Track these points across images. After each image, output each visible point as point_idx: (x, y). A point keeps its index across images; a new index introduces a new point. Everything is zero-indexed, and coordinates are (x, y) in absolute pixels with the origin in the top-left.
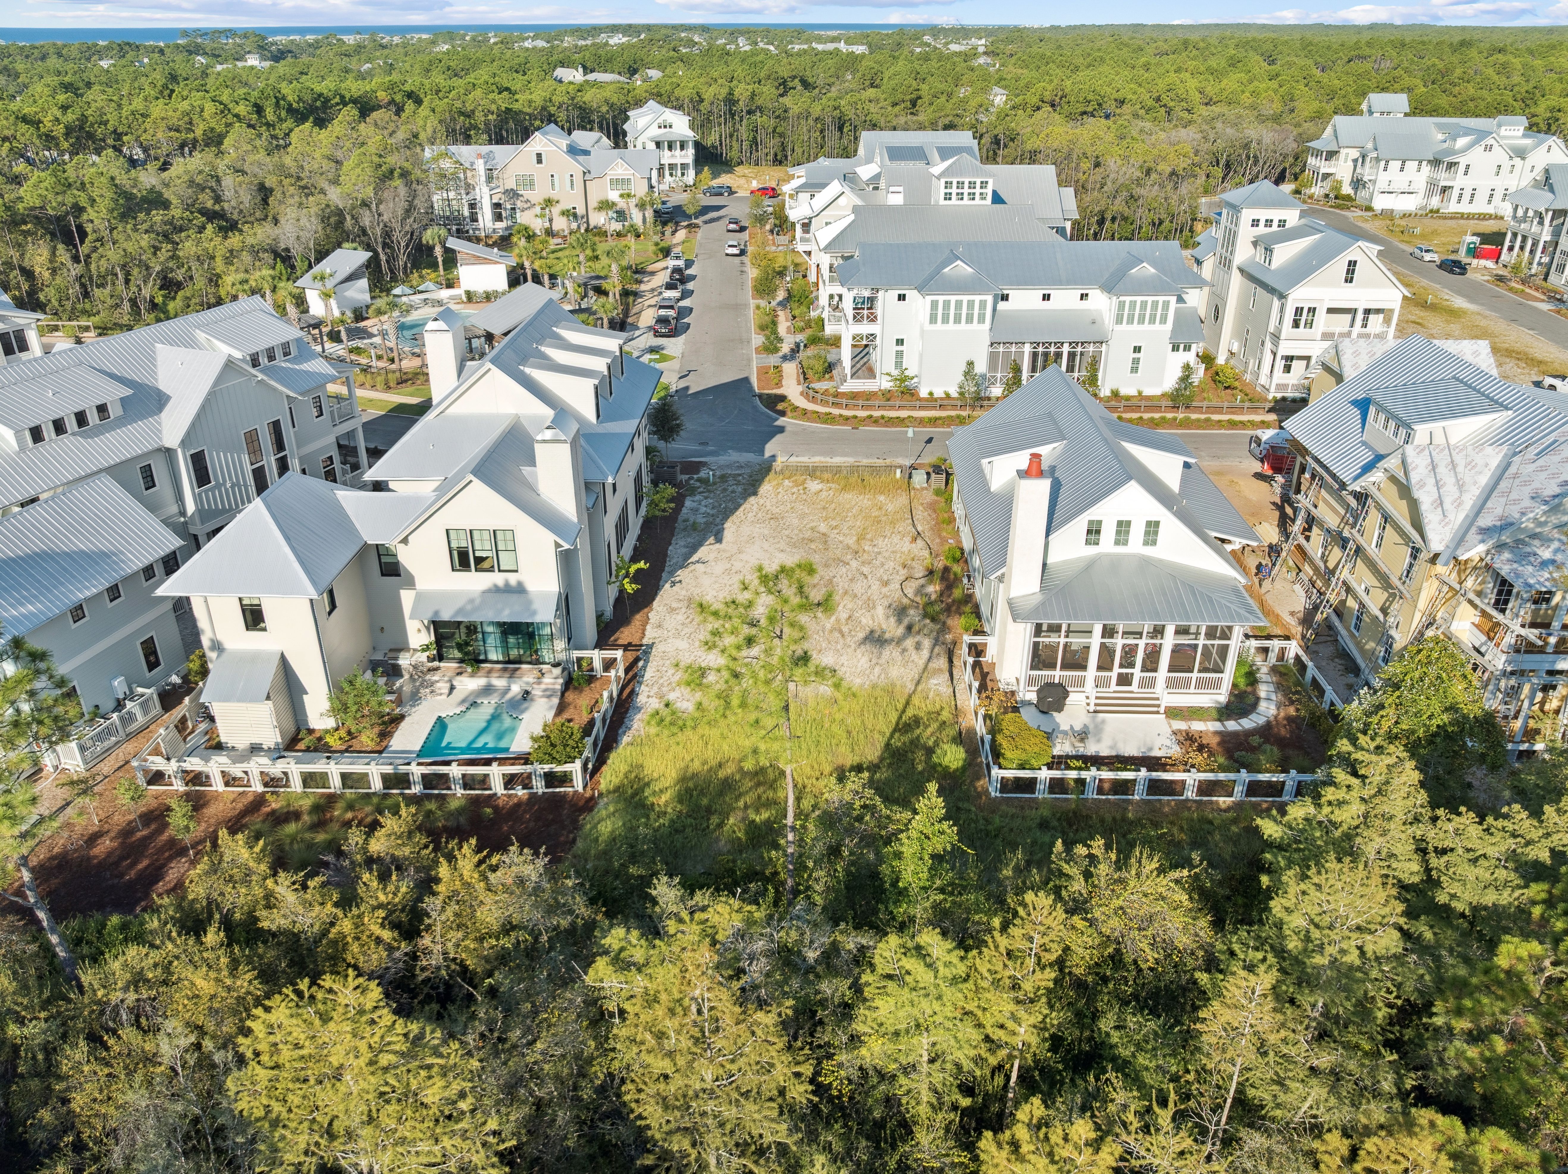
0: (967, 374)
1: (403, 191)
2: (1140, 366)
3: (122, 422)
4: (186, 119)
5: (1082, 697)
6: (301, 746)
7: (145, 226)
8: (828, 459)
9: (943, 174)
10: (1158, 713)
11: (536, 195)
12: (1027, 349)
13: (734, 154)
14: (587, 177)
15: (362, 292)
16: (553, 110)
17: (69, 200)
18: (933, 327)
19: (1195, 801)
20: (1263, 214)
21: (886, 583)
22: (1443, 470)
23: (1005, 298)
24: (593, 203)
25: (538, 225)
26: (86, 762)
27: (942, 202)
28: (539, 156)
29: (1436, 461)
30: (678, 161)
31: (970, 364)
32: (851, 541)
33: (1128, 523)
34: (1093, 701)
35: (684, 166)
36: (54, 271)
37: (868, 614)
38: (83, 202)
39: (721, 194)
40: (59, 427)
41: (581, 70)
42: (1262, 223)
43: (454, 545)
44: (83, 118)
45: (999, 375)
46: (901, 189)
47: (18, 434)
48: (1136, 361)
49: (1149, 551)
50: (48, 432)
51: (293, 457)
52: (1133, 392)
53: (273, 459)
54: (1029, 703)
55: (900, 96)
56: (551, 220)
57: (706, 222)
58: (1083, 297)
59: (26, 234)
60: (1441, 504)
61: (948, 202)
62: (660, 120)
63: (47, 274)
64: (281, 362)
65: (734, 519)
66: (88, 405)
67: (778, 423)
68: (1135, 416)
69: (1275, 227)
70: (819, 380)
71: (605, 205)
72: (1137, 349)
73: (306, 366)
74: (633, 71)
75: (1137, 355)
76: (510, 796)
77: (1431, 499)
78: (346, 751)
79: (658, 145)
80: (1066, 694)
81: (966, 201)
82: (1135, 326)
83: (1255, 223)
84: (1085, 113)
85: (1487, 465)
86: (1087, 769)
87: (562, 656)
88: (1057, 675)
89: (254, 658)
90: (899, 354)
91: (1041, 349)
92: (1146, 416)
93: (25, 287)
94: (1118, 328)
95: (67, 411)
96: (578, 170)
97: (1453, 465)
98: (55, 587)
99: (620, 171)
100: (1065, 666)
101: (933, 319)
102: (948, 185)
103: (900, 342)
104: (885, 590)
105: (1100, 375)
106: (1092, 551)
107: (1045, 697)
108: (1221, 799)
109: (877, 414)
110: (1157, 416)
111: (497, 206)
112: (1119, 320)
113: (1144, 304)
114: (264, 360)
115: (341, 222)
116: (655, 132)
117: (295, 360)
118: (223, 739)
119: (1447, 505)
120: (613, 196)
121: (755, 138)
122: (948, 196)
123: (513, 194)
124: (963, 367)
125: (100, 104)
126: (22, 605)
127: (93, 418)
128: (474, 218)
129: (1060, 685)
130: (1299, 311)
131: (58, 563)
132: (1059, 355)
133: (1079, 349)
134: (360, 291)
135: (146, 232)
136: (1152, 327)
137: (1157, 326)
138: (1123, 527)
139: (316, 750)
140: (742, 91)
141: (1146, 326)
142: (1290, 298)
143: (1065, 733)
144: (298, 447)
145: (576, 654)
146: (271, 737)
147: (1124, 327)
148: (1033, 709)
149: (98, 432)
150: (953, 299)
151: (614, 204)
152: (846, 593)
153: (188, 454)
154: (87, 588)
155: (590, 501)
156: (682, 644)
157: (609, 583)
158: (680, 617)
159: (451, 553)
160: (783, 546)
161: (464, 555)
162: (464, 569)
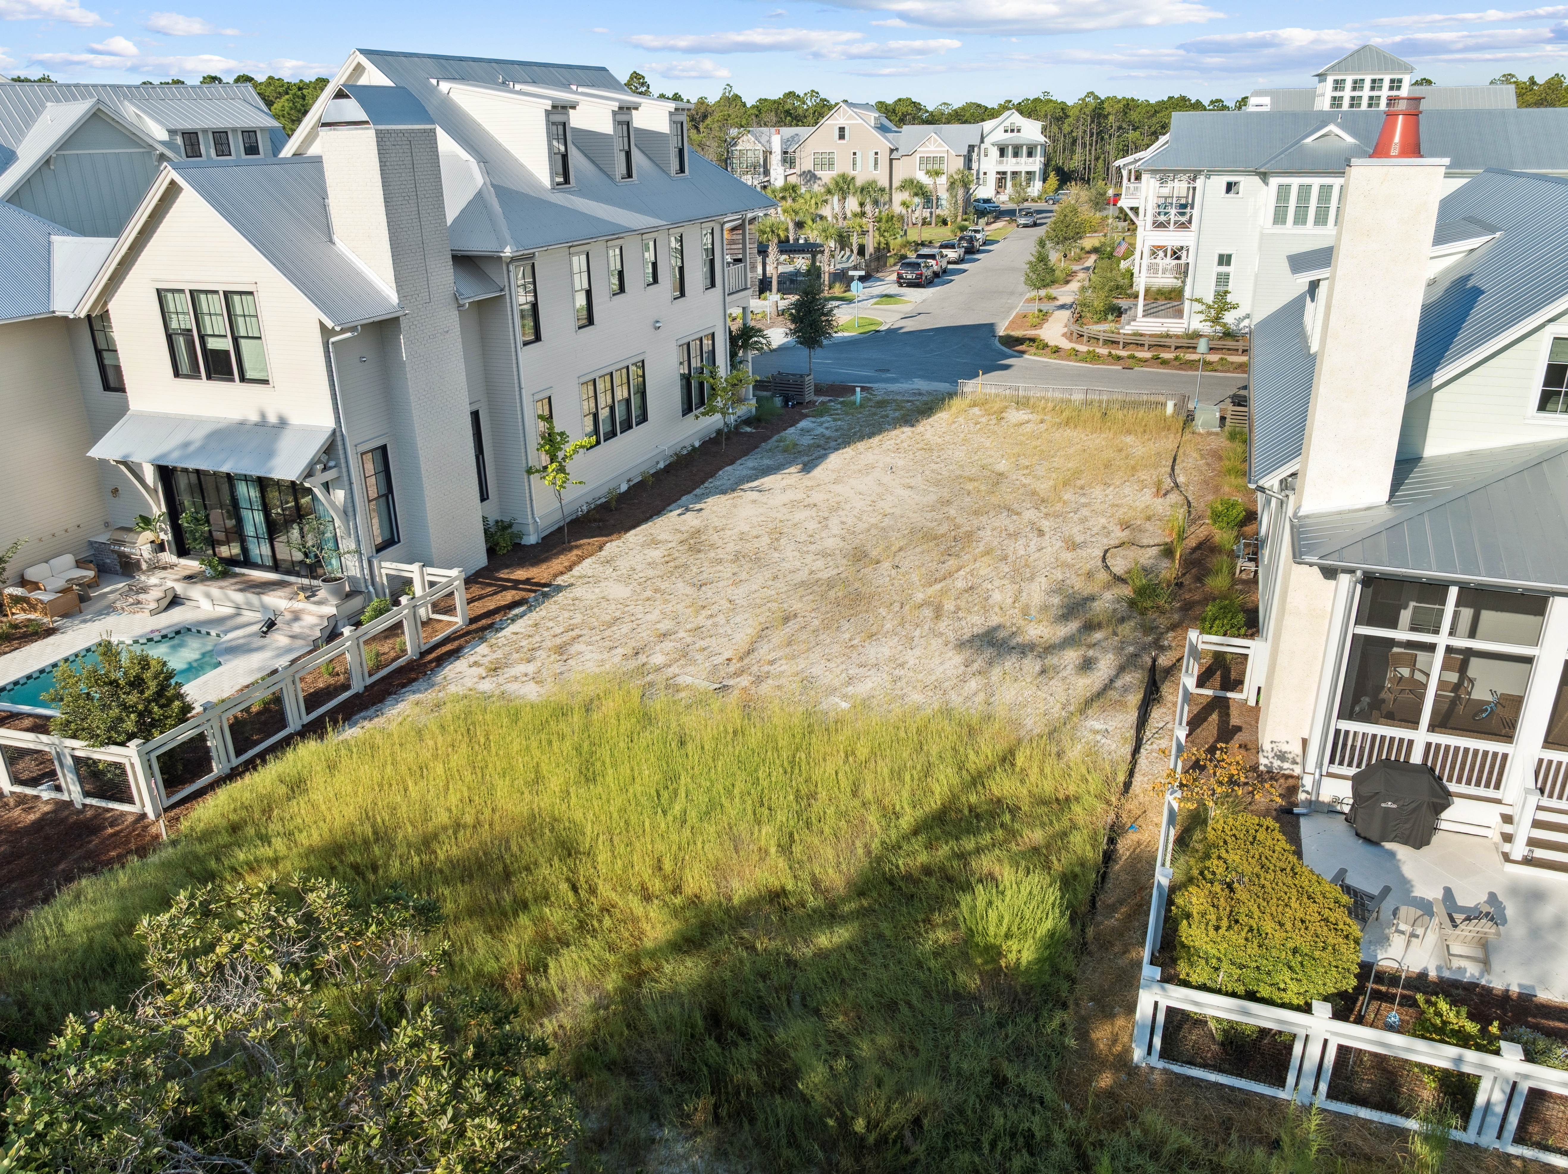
5: (1490, 815)
11: (831, 176)
14: (895, 155)
18: (1279, 229)
21: (1074, 546)
24: (896, 183)
28: (842, 130)
30: (1024, 169)
32: (1042, 486)
34: (1523, 831)
35: (1030, 175)
37: (1011, 589)
43: (173, 321)
54: (1330, 810)
62: (1007, 126)
70: (1097, 322)
79: (1002, 151)
80: (1443, 800)
86: (1489, 1047)
88: (1419, 740)
90: (1223, 279)
96: (884, 146)
101: (1279, 217)
102: (1341, 84)
103: (1225, 259)
104: (1067, 556)
107: (1376, 797)
109: (1167, 355)
120: (920, 175)
122: (1336, 102)
123: (810, 179)
129: (1425, 770)
143: (1426, 908)
145: (388, 570)
148: (1339, 826)
150: (1317, 182)
152: (987, 553)
155: (475, 293)
156: (619, 591)
157: (529, 471)
158: (656, 554)
159: (170, 338)
160: (918, 481)
161: (190, 345)
162: (194, 374)
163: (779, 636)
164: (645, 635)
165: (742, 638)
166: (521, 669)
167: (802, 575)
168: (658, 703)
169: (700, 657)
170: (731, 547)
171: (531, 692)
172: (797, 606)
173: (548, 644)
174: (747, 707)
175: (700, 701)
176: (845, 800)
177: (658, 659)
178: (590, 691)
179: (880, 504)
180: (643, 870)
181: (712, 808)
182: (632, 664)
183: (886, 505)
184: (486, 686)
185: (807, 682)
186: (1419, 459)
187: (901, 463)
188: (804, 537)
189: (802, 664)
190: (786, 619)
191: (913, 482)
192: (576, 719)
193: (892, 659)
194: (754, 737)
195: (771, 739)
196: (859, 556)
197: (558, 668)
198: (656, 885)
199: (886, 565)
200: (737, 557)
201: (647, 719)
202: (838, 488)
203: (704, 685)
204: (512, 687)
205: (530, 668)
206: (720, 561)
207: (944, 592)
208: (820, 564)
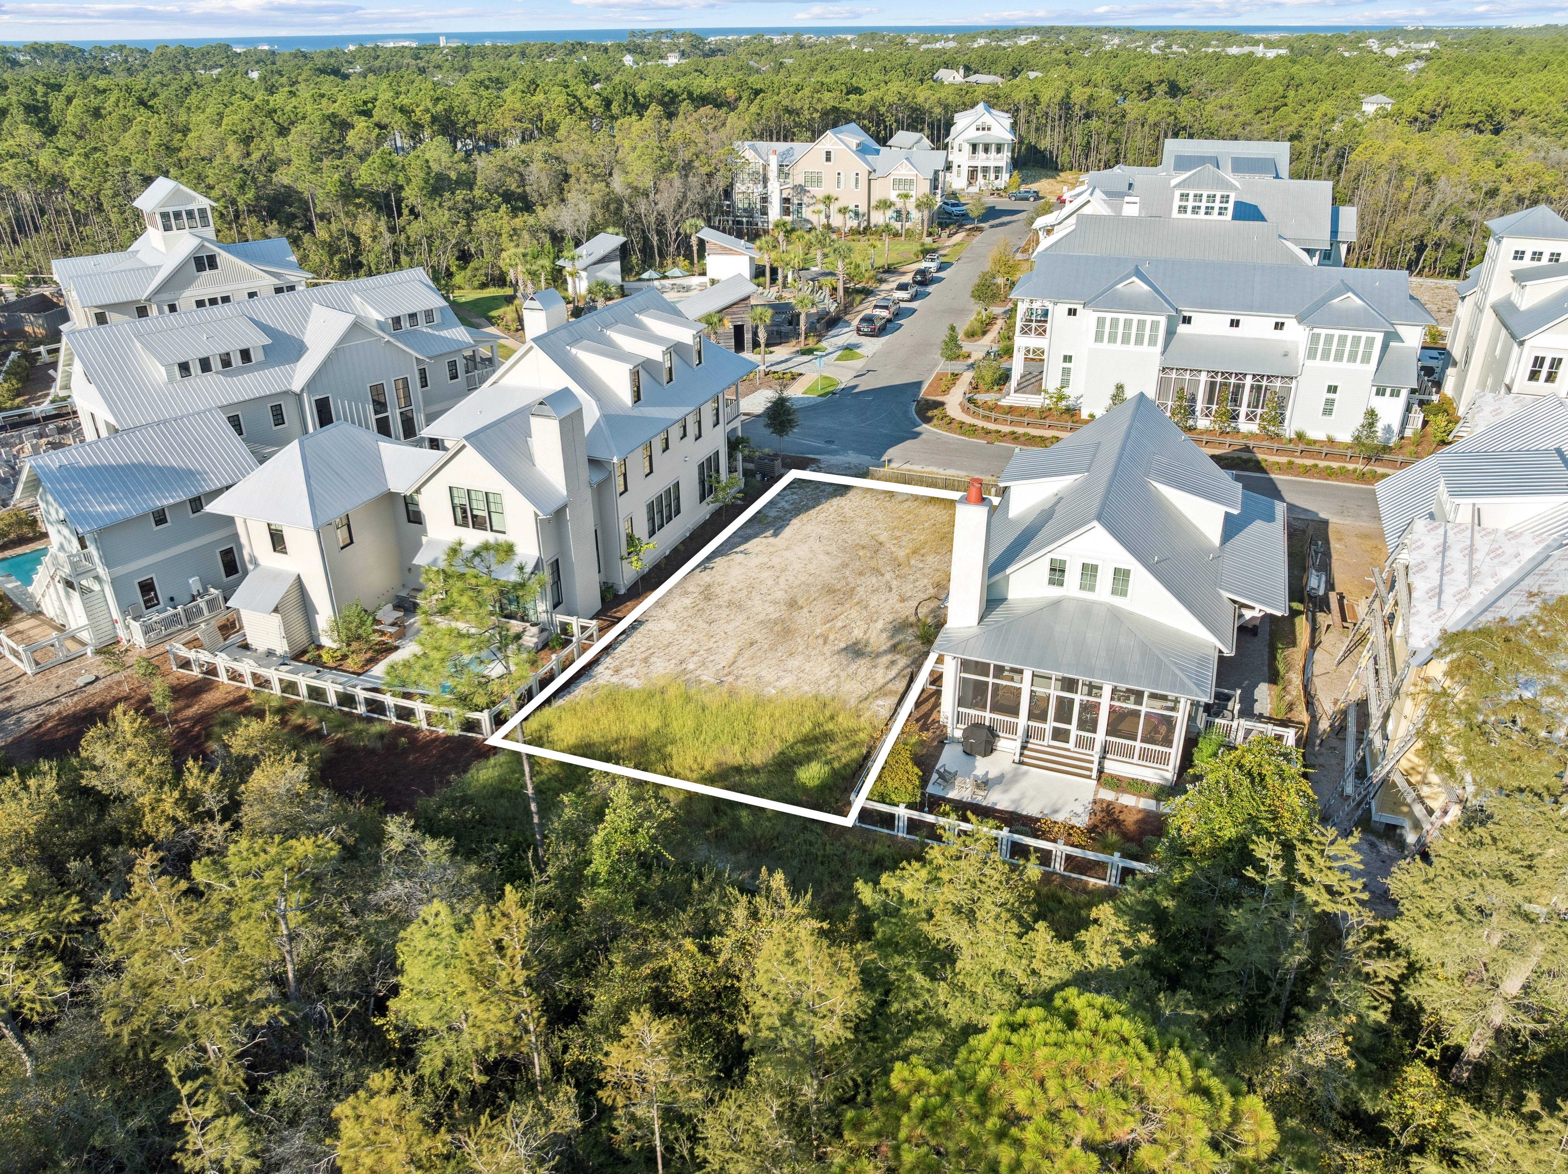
0: (1115, 397)
1: (678, 183)
2: (1335, 408)
3: (261, 366)
4: (537, 111)
5: (1013, 744)
6: (305, 658)
7: (450, 203)
8: (941, 471)
9: (1178, 186)
10: (1089, 777)
11: (819, 192)
12: (1203, 378)
13: (1064, 159)
14: (873, 176)
15: (614, 273)
16: (883, 109)
17: (391, 178)
18: (1099, 345)
19: (1063, 876)
20: (1529, 246)
21: (903, 600)
22: (1455, 554)
23: (1187, 320)
24: (875, 202)
25: (819, 220)
26: (147, 641)
27: (1175, 214)
28: (828, 153)
29: (1450, 541)
30: (992, 164)
31: (1120, 388)
32: (901, 554)
33: (1095, 568)
34: (1019, 751)
35: (998, 170)
36: (374, 238)
37: (865, 626)
38: (401, 181)
39: (1027, 199)
40: (205, 365)
41: (962, 71)
42: (1528, 256)
43: (456, 501)
44: (451, 108)
45: (1170, 403)
46: (1137, 199)
47: (168, 367)
48: (1330, 403)
49: (1118, 601)
50: (195, 368)
51: (418, 411)
52: (1321, 436)
53: (398, 411)
54: (955, 740)
55: (1263, 104)
56: (828, 217)
57: (992, 226)
58: (1279, 326)
59: (358, 206)
60: (1440, 594)
61: (1182, 216)
62: (979, 123)
63: (369, 241)
64: (422, 327)
65: (804, 517)
66: (234, 347)
67: (918, 429)
68: (1309, 462)
69: (1545, 260)
70: (988, 391)
71: (885, 204)
72: (1332, 389)
73: (445, 333)
74: (1015, 72)
75: (1331, 396)
76: (432, 732)
77: (1428, 586)
78: (335, 668)
79: (974, 147)
80: (993, 738)
81: (1201, 215)
82: (1331, 363)
83: (1519, 255)
84: (1468, 125)
85: (1517, 555)
87: (544, 617)
88: (987, 716)
89: (276, 575)
90: (1066, 372)
91: (1219, 379)
92: (1322, 464)
93: (351, 251)
94: (1309, 363)
95: (213, 351)
96: (863, 169)
97: (1472, 550)
98: (140, 494)
99: (904, 172)
100: (996, 708)
101: (1099, 337)
102: (1186, 197)
103: (1068, 359)
104: (901, 606)
105: (1288, 414)
106: (1055, 592)
107: (972, 738)
108: (1092, 881)
109: (1020, 430)
110: (1335, 465)
111: (787, 200)
112: (1311, 354)
113: (1343, 340)
114: (405, 324)
115: (619, 208)
116: (972, 134)
117: (439, 327)
118: (249, 641)
119: (1447, 596)
120: (893, 196)
121: (1089, 143)
122: (1183, 209)
123: (801, 190)
124: (1112, 390)
125: (466, 96)
126: (107, 504)
127: (236, 360)
128: (764, 212)
129: (990, 728)
130: (1539, 361)
131: (149, 475)
132: (1239, 388)
133: (1264, 383)
134: (612, 272)
135: (450, 209)
136: (1351, 366)
137: (1358, 365)
138: (1089, 571)
139: (314, 663)
140: (1079, 95)
141: (1344, 364)
142: (1527, 344)
144: (426, 404)
145: (560, 618)
146: (282, 647)
147: (1317, 363)
148: (957, 747)
149: (240, 372)
150: (1122, 317)
151: (892, 204)
152: (858, 603)
153: (313, 399)
154: (166, 498)
155: (598, 477)
156: (670, 626)
157: (622, 558)
158: (687, 601)
159: (454, 508)
160: (833, 549)
161: (464, 511)
162: (465, 524)
163: (747, 654)
164: (685, 653)
165: (730, 655)
166: (628, 671)
167: (762, 617)
168: (692, 692)
169: (710, 665)
170: (726, 597)
171: (635, 684)
172: (758, 636)
173: (639, 657)
174: (731, 693)
175: (710, 689)
176: (768, 734)
177: (691, 666)
178: (662, 683)
179: (809, 566)
180: (690, 761)
181: (716, 737)
182: (680, 669)
183: (811, 568)
184: (614, 680)
185: (759, 679)
186: (1004, 600)
187: (826, 533)
188: (765, 591)
189: (757, 669)
190: (752, 644)
191: (830, 549)
192: (658, 697)
193: (799, 667)
194: (733, 707)
195: (740, 710)
196: (793, 604)
197: (645, 670)
198: (695, 767)
199: (805, 610)
200: (730, 604)
201: (688, 699)
202: (787, 554)
203: (713, 681)
204: (626, 680)
205: (633, 670)
206: (720, 607)
207: (831, 628)
208: (771, 609)
